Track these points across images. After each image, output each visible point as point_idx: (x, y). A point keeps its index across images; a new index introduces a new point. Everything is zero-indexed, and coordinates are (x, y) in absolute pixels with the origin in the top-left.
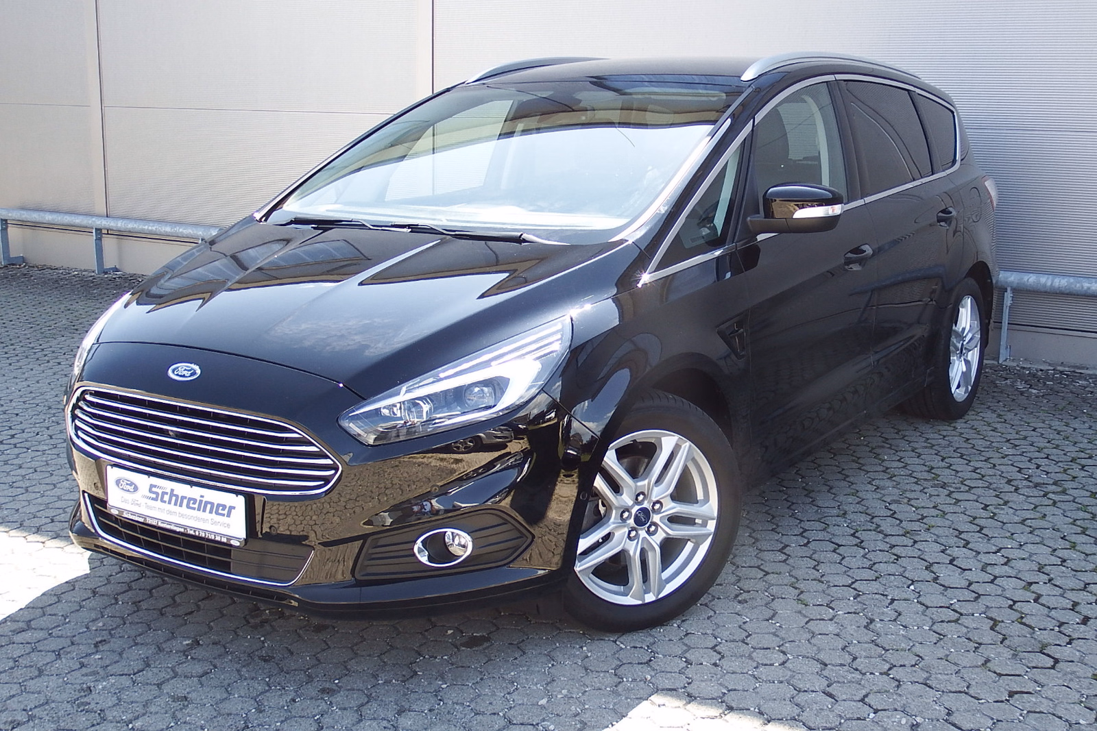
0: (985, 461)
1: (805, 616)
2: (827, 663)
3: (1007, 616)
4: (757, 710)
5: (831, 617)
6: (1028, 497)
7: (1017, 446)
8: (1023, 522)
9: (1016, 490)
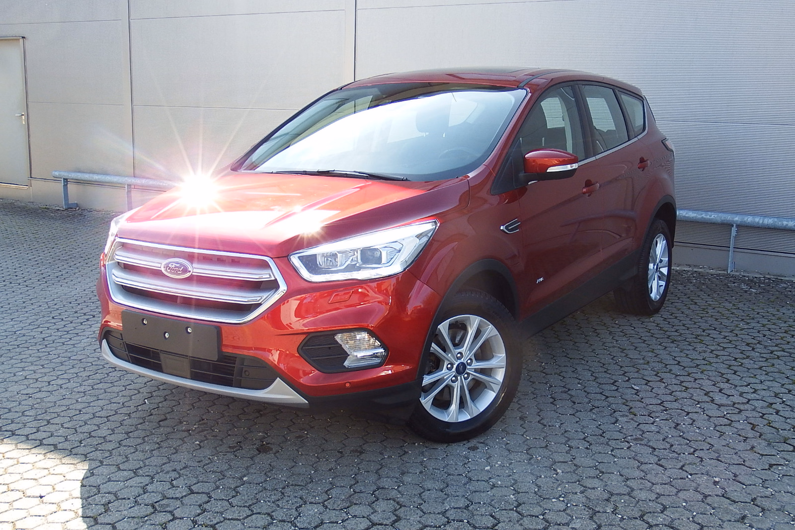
0: (730, 332)
1: (637, 422)
2: (656, 447)
3: (760, 422)
4: (618, 473)
5: (652, 422)
6: (761, 353)
7: (748, 323)
8: (760, 368)
9: (753, 349)
